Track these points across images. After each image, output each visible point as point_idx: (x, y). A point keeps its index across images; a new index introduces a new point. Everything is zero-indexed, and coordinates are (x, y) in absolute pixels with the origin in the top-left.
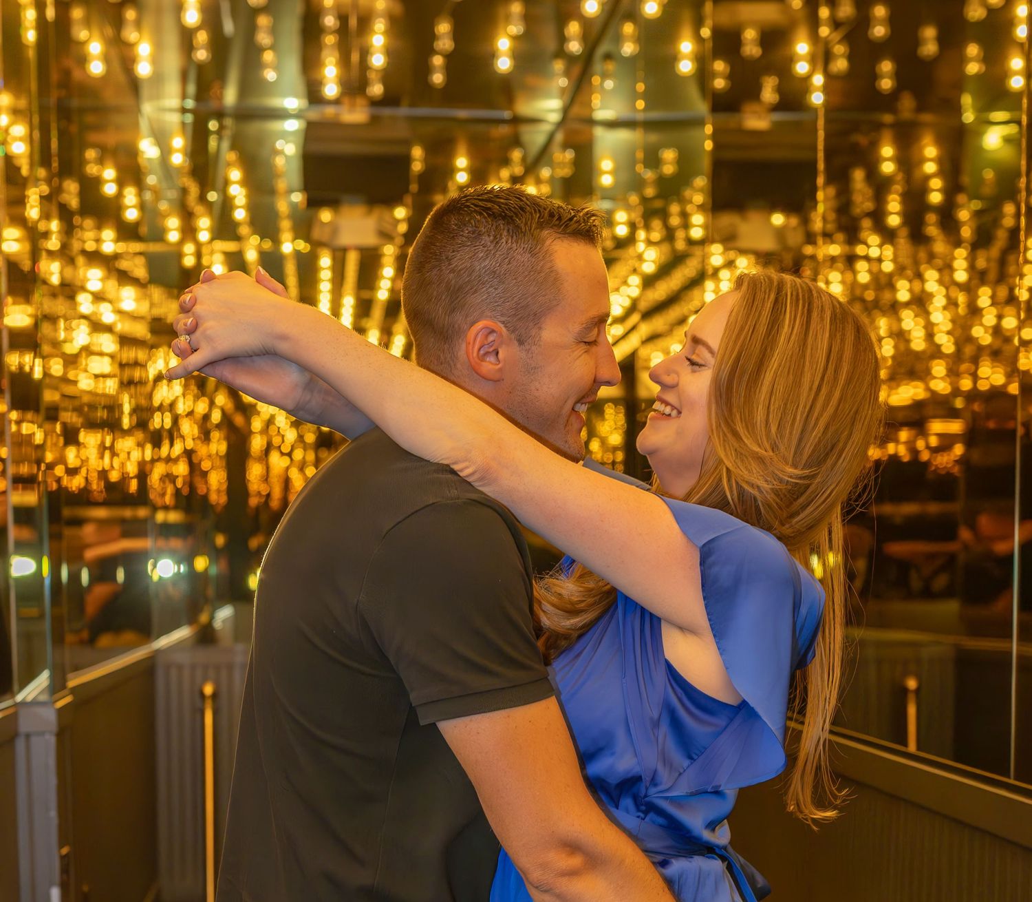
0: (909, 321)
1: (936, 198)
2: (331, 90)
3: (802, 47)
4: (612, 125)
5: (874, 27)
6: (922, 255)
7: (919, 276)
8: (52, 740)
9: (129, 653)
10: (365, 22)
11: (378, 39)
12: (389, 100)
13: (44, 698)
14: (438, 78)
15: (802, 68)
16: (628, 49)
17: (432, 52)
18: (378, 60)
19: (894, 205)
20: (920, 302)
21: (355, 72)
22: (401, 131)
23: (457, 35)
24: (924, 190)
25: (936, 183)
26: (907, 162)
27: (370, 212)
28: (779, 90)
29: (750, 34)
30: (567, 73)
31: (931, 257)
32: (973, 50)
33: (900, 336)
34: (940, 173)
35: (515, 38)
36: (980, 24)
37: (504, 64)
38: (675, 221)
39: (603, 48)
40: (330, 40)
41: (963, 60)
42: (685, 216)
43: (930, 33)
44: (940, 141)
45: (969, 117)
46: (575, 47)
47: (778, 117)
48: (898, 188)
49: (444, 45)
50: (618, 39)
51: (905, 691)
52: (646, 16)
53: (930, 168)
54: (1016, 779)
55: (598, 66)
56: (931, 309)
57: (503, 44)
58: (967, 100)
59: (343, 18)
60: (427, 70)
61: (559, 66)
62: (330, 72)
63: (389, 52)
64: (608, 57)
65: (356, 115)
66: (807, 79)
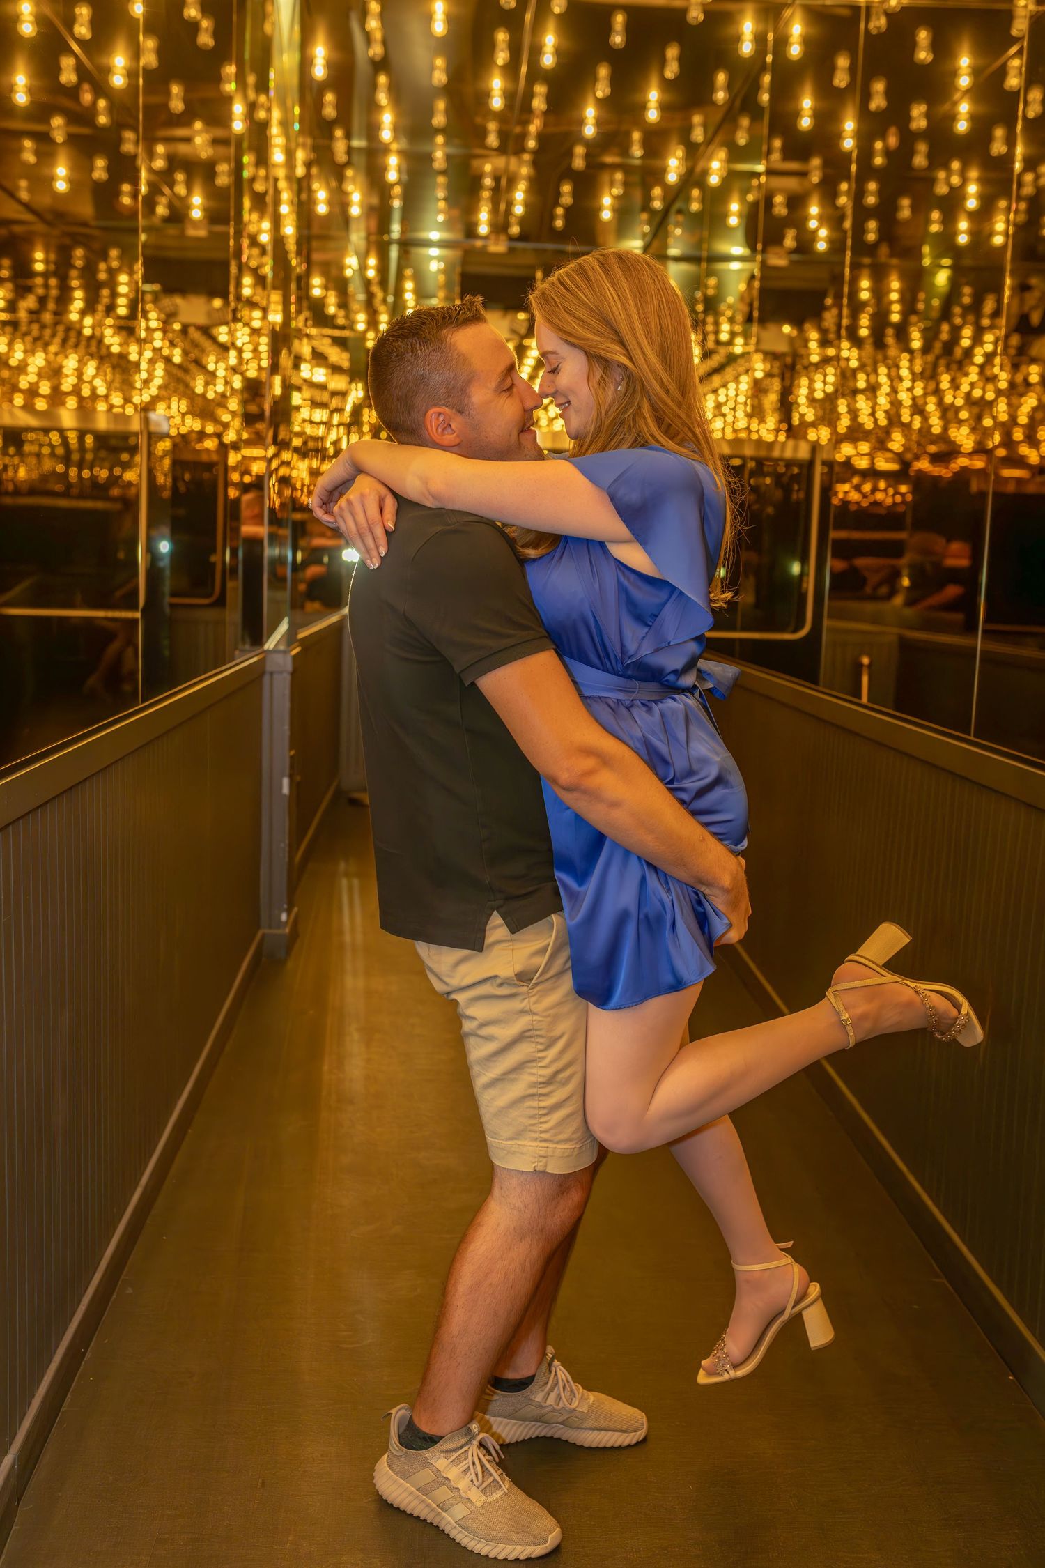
0: (862, 404)
1: (895, 318)
2: (483, 229)
3: (814, 210)
4: (677, 259)
5: (867, 197)
6: (880, 357)
7: (876, 371)
8: (288, 677)
9: (325, 619)
10: (512, 182)
11: (519, 195)
12: (523, 237)
13: (282, 648)
14: (559, 223)
15: (813, 224)
16: (695, 206)
17: (557, 204)
18: (519, 210)
19: (865, 321)
20: (873, 389)
21: (501, 218)
22: (529, 259)
23: (575, 194)
24: (888, 312)
25: (896, 307)
26: (879, 292)
27: (505, 315)
28: (797, 238)
29: (779, 199)
30: (649, 223)
31: (885, 358)
32: (936, 215)
33: (854, 413)
34: (902, 300)
35: (615, 198)
36: (943, 198)
37: (606, 215)
38: (710, 328)
39: (678, 205)
40: (486, 194)
41: (928, 222)
42: (717, 324)
43: (905, 202)
44: (902, 278)
45: (927, 262)
46: (657, 204)
47: (795, 257)
48: (870, 310)
49: (566, 200)
50: (688, 200)
51: (861, 665)
52: (711, 185)
53: (894, 296)
54: (975, 736)
55: (673, 218)
56: (878, 393)
57: (607, 201)
58: (926, 249)
59: (497, 179)
60: (552, 217)
61: (644, 216)
62: (484, 216)
63: (526, 204)
64: (679, 212)
65: (498, 247)
66: (815, 232)
